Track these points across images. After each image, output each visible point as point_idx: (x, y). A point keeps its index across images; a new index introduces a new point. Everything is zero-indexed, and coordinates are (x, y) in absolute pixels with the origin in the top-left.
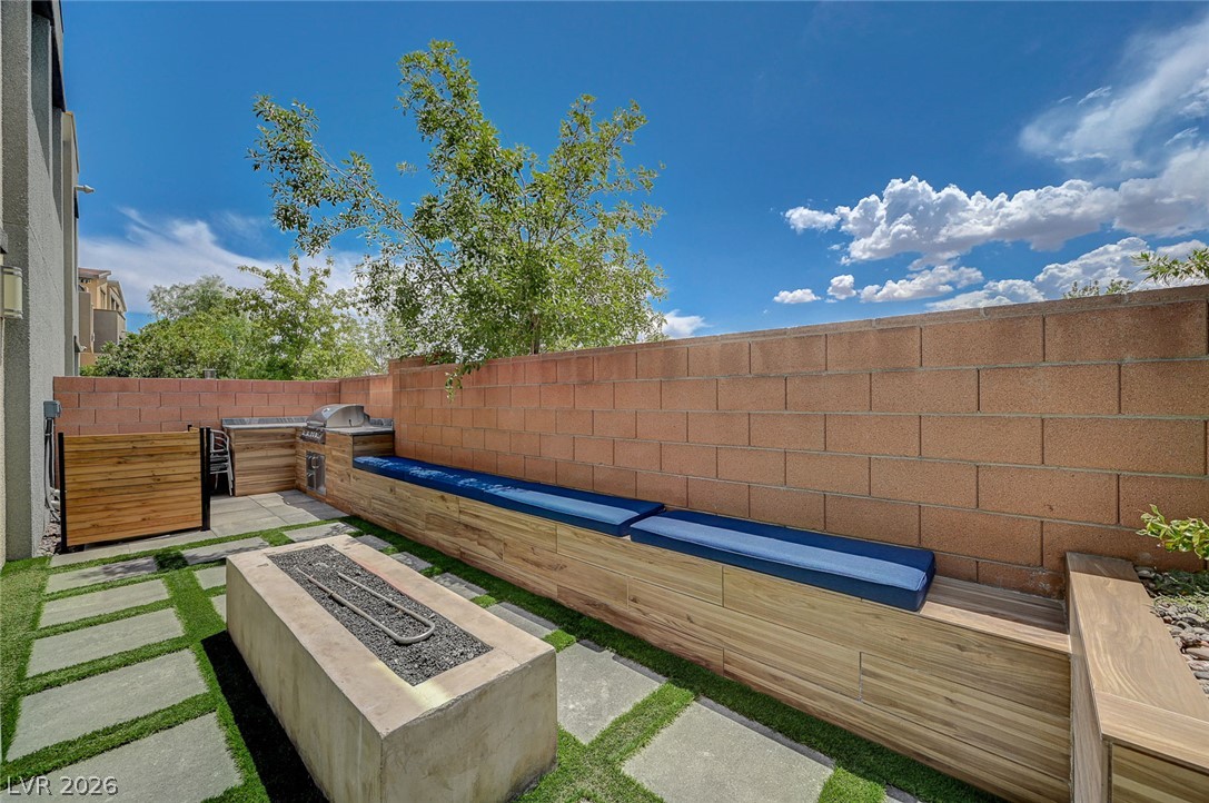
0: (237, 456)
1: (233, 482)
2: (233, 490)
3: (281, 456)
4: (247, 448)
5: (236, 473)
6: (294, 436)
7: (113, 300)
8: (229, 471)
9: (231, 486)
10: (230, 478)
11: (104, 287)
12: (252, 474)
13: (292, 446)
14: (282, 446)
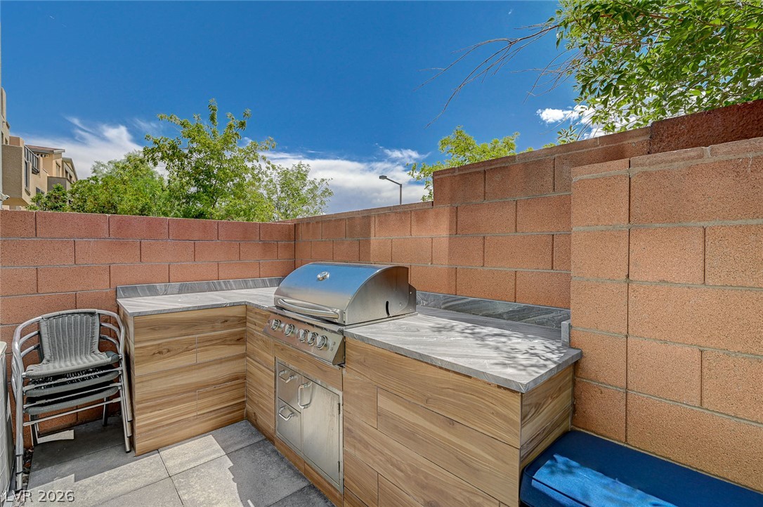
0: (138, 371)
1: (132, 423)
2: (131, 439)
3: (220, 361)
4: (160, 353)
5: (136, 407)
6: (243, 321)
7: (67, 172)
8: (124, 399)
9: (127, 433)
10: (126, 415)
11: (60, 161)
12: (169, 403)
13: (240, 340)
14: (224, 341)
